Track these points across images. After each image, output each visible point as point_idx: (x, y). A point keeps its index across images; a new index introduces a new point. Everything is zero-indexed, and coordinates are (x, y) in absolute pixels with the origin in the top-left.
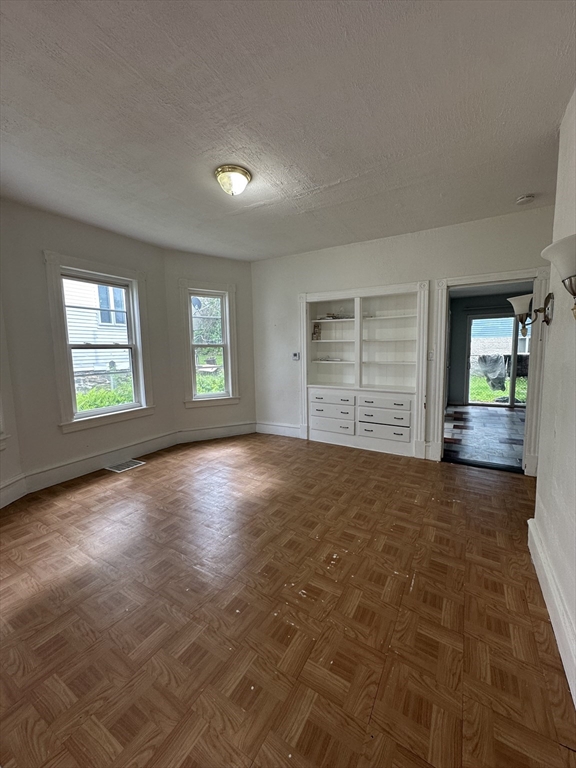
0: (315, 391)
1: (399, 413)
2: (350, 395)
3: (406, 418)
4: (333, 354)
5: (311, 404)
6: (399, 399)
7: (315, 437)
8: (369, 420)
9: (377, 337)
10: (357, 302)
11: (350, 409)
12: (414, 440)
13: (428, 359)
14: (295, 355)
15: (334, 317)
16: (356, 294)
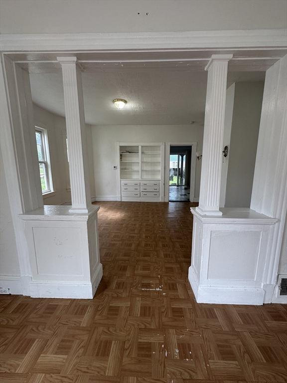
0: (123, 182)
1: (156, 187)
2: (138, 182)
3: (158, 189)
4: (127, 167)
5: (122, 187)
6: (155, 182)
7: (124, 200)
8: (145, 191)
9: (145, 161)
10: (140, 147)
11: (138, 188)
12: (160, 196)
13: (165, 169)
14: (115, 167)
15: (129, 153)
16: (140, 144)
